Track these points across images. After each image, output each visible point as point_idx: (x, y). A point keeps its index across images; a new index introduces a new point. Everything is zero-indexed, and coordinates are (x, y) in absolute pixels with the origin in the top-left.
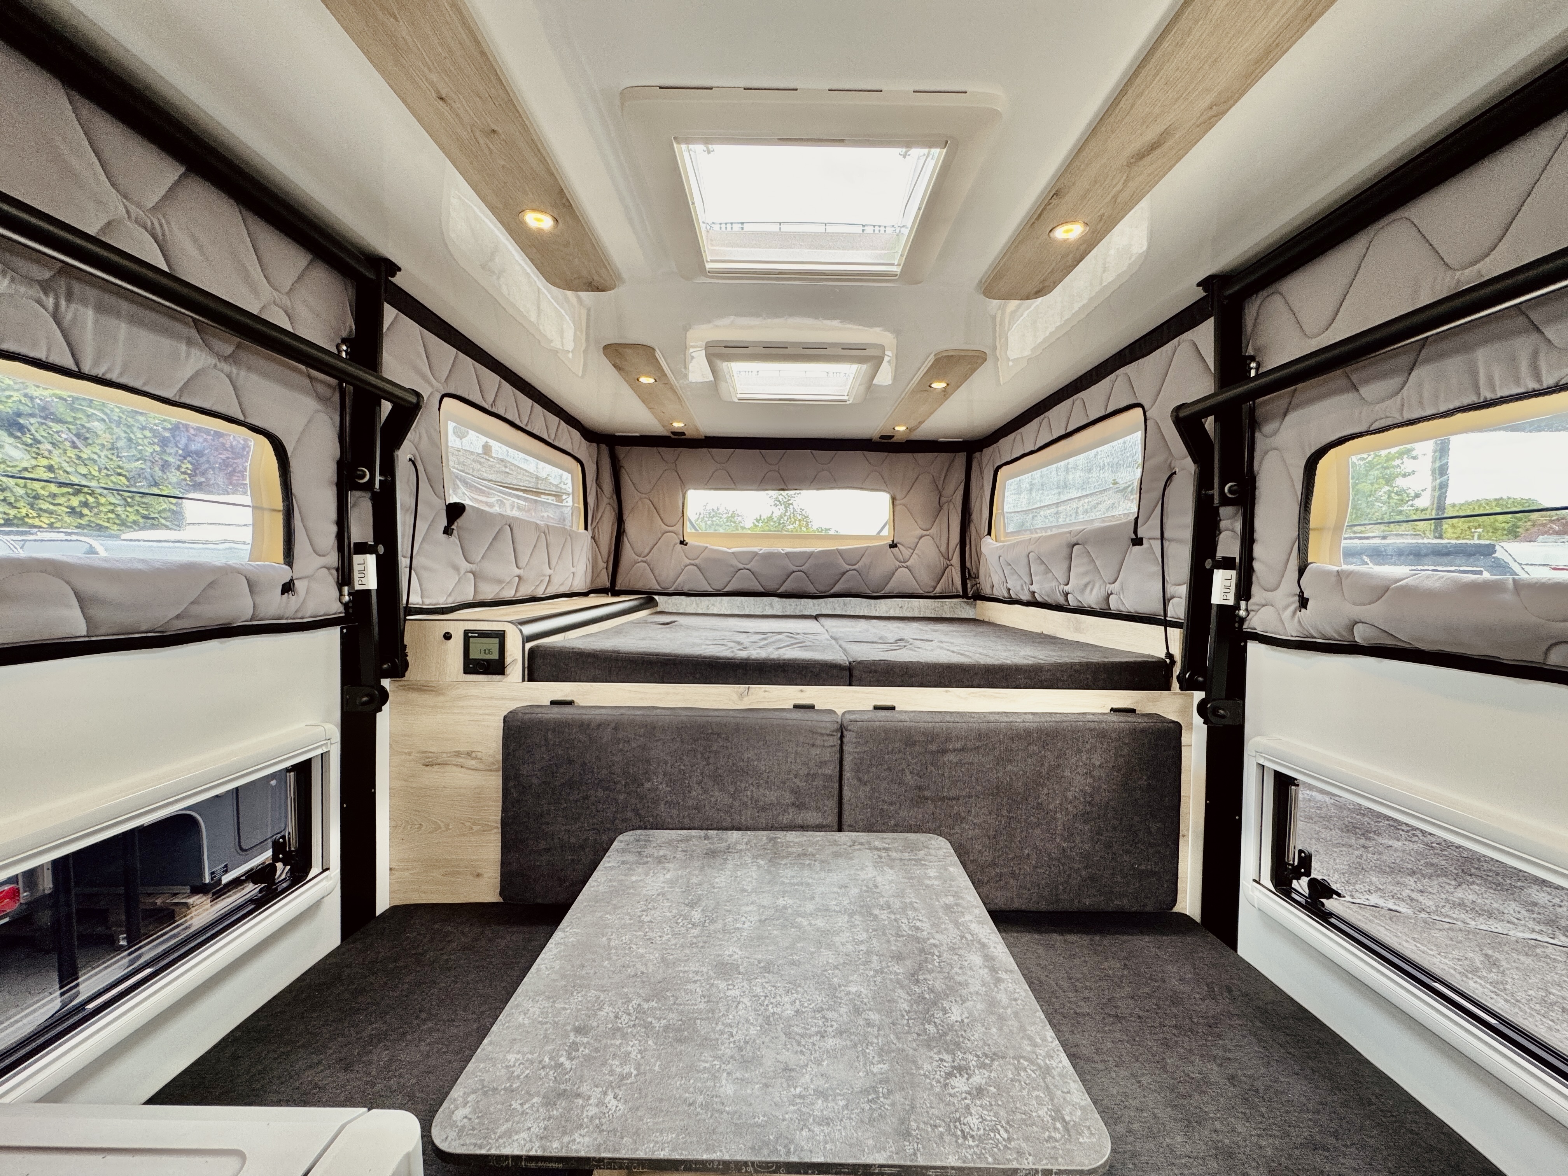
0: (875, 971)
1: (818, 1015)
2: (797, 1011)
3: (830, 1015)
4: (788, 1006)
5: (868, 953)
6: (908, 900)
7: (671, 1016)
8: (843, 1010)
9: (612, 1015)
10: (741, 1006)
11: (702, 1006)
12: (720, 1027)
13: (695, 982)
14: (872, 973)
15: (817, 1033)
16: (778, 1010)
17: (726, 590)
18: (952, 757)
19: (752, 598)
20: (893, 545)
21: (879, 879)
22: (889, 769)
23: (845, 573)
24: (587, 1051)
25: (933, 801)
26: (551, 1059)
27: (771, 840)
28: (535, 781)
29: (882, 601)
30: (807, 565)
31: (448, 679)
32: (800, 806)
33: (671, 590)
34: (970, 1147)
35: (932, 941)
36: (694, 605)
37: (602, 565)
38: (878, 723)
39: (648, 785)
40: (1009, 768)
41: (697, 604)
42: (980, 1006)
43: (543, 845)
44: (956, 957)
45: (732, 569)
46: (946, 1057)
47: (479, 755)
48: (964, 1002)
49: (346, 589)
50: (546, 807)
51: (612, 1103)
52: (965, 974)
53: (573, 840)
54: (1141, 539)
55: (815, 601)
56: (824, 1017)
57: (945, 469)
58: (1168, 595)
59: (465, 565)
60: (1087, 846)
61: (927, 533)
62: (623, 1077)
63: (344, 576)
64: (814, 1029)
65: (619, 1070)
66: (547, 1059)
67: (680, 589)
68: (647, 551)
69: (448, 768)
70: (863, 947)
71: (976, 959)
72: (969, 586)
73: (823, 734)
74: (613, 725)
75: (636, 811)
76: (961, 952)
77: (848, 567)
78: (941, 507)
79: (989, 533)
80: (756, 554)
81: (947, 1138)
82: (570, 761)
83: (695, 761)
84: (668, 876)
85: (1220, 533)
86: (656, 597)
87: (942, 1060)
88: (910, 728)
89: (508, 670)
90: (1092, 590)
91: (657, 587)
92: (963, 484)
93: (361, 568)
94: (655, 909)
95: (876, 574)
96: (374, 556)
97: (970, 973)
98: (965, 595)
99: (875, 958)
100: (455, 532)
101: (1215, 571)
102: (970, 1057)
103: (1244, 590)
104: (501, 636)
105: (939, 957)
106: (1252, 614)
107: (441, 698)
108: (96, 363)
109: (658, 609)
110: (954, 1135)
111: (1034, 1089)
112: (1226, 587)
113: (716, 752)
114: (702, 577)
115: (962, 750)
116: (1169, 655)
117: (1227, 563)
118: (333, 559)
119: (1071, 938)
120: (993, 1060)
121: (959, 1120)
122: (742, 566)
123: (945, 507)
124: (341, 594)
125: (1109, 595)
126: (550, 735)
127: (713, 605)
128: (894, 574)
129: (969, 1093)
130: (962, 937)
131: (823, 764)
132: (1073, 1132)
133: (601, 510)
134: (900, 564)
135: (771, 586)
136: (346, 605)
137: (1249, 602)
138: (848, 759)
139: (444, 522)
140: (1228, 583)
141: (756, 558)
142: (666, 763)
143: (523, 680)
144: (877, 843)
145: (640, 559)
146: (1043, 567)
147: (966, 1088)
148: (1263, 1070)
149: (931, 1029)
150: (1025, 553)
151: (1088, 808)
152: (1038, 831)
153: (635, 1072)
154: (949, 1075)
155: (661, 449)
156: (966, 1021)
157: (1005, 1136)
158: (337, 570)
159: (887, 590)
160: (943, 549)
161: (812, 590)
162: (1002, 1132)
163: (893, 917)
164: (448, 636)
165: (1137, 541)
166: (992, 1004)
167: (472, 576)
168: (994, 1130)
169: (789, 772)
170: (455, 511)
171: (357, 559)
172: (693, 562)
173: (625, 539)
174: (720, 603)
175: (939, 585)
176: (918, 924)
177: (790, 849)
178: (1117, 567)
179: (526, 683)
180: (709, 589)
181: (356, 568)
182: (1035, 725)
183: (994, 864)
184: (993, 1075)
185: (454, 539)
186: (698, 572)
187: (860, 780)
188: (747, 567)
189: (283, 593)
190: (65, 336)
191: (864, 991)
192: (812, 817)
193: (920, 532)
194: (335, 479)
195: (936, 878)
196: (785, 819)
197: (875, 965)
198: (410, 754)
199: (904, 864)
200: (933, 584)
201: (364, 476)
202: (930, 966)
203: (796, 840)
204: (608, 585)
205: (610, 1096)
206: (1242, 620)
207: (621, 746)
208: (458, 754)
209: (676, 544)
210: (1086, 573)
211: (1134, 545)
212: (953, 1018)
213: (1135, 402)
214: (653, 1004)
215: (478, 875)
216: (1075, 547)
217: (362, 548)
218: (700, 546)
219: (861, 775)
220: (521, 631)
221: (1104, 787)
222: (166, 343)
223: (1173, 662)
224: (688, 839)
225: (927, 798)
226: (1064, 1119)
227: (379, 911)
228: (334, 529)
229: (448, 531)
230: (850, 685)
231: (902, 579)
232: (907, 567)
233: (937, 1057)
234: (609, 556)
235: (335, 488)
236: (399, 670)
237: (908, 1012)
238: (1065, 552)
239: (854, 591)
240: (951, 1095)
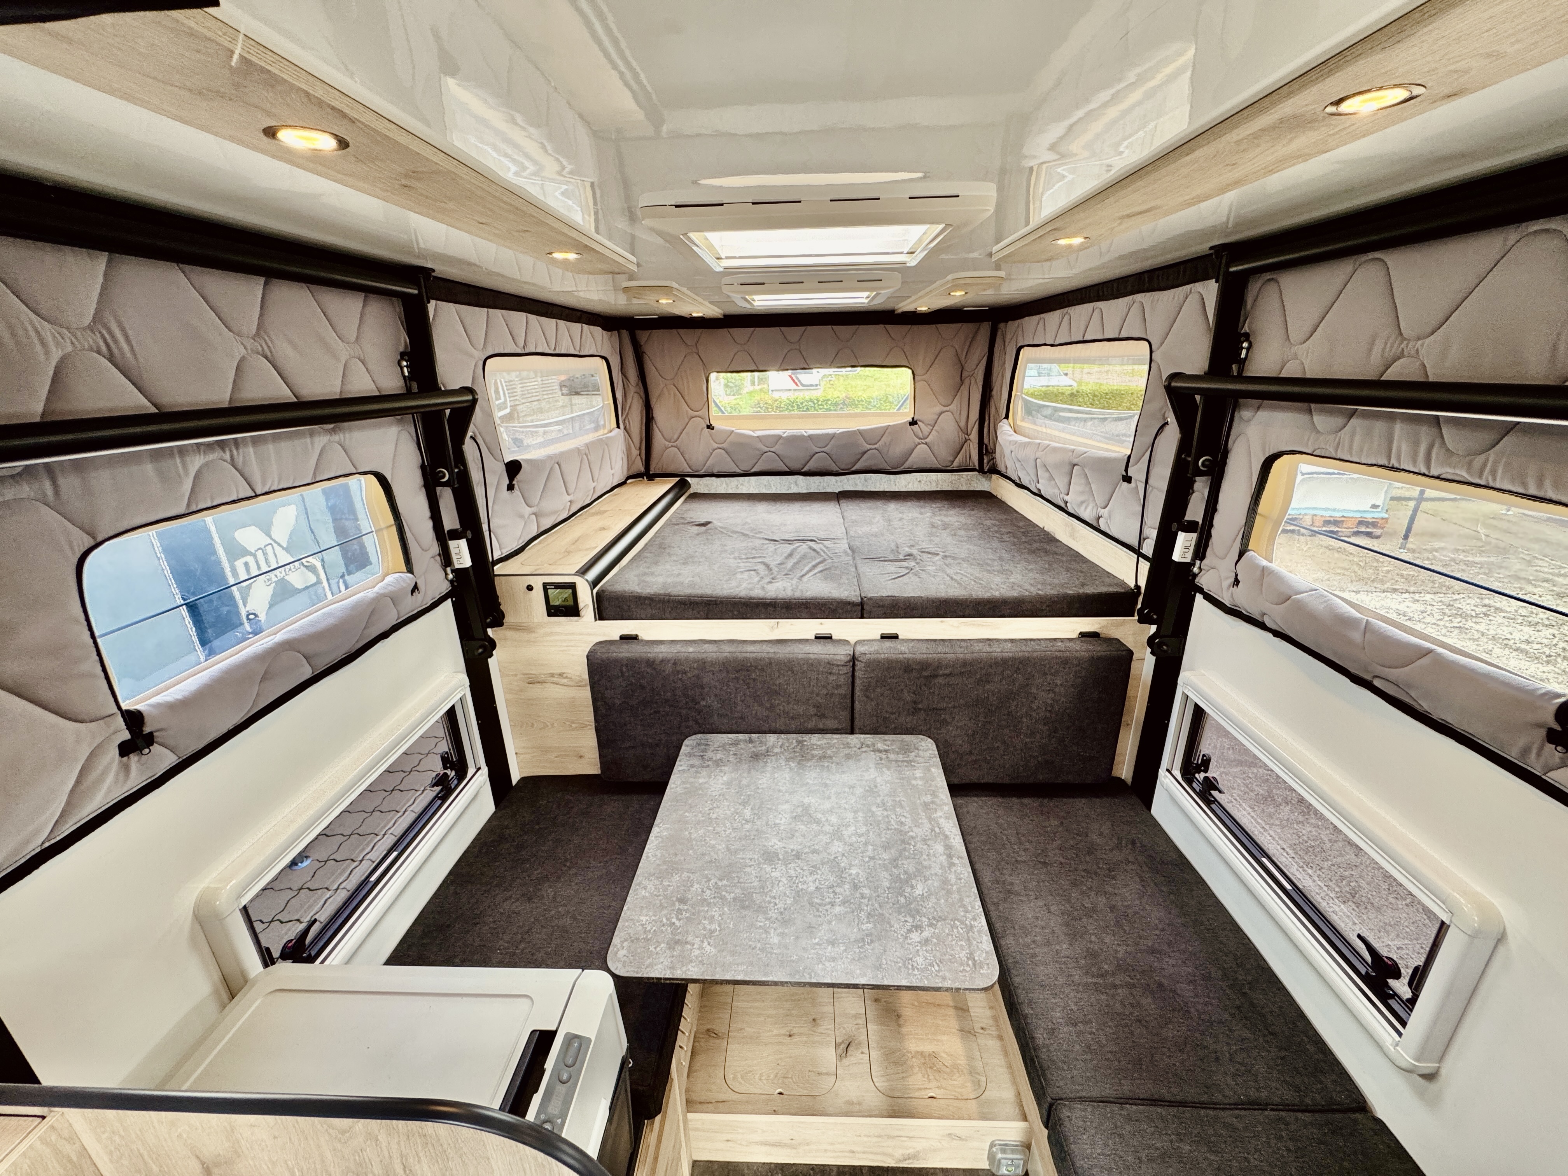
0: (870, 857)
1: (830, 890)
2: (817, 888)
3: (838, 890)
4: (811, 884)
5: (866, 844)
6: (898, 799)
7: (737, 891)
8: (847, 886)
9: (700, 890)
10: (781, 884)
11: (756, 884)
12: (768, 899)
13: (750, 866)
14: (867, 859)
15: (830, 903)
16: (805, 887)
17: (753, 470)
18: (941, 680)
19: (778, 477)
20: (913, 423)
21: (879, 780)
22: (891, 689)
23: (865, 452)
24: (688, 915)
25: (925, 711)
26: (667, 919)
27: (800, 742)
28: (617, 702)
29: (901, 476)
30: (829, 446)
31: (536, 621)
32: (823, 716)
33: (702, 472)
34: (915, 975)
35: (911, 834)
36: (724, 485)
37: (635, 452)
38: (882, 656)
39: (703, 703)
40: (987, 687)
41: (727, 484)
42: (936, 884)
43: (627, 744)
44: (925, 847)
45: (758, 452)
46: (910, 920)
47: (569, 676)
48: (926, 881)
49: (449, 570)
50: (627, 719)
51: (708, 948)
52: (929, 859)
53: (650, 741)
54: (1131, 478)
55: (838, 478)
56: (834, 892)
57: (968, 344)
58: (1144, 535)
59: (527, 511)
60: (1044, 741)
61: (945, 409)
62: (712, 932)
63: (446, 558)
64: (828, 900)
65: (708, 927)
66: (664, 920)
67: (710, 471)
68: (675, 437)
69: (547, 685)
70: (863, 839)
71: (939, 848)
72: (985, 461)
73: (838, 666)
74: (672, 662)
75: (697, 722)
76: (929, 842)
77: (869, 447)
78: (962, 382)
79: (1007, 417)
80: (779, 437)
81: (903, 970)
82: (643, 687)
83: (738, 686)
84: (725, 778)
85: (1193, 492)
86: (688, 479)
87: (906, 921)
88: (908, 659)
89: (582, 613)
90: (1086, 508)
91: (688, 470)
92: (985, 358)
93: (457, 551)
94: (718, 807)
95: (896, 451)
96: (464, 540)
97: (933, 859)
98: (981, 470)
99: (870, 848)
100: (516, 486)
101: (1180, 532)
102: (924, 919)
103: (1200, 552)
104: (572, 587)
105: (914, 846)
106: (1203, 572)
107: (533, 635)
108: (264, 484)
109: (691, 491)
110: (908, 968)
111: (960, 940)
112: (1186, 548)
113: (754, 680)
114: (729, 459)
115: (950, 674)
116: (1138, 587)
117: (1190, 527)
118: (435, 548)
119: (1026, 801)
120: (938, 921)
121: (911, 959)
122: (767, 449)
123: (967, 382)
124: (446, 574)
125: (1099, 518)
126: (624, 669)
127: (742, 484)
128: (913, 450)
129: (920, 942)
130: (932, 830)
131: (838, 687)
132: (977, 967)
133: (629, 401)
134: (919, 441)
135: (795, 466)
136: (451, 582)
137: (1203, 562)
138: (858, 682)
139: (507, 482)
140: (1188, 544)
141: (781, 441)
142: (716, 687)
143: (596, 620)
144: (880, 746)
145: (670, 444)
146: (1047, 475)
147: (919, 940)
148: (1137, 902)
149: (902, 900)
150: (1033, 458)
151: (1048, 715)
152: (1007, 731)
153: (718, 929)
154: (909, 931)
155: (681, 331)
156: (925, 894)
157: (937, 968)
158: (439, 555)
159: (907, 465)
160: (963, 424)
161: (835, 468)
162: (936, 966)
163: (885, 813)
164: (530, 588)
165: (1127, 479)
166: (946, 882)
167: (534, 516)
168: (931, 965)
169: (812, 692)
170: (513, 468)
171: (452, 544)
172: (720, 446)
173: (655, 426)
174: (748, 482)
175: (957, 460)
176: (903, 819)
177: (813, 752)
178: (1107, 497)
179: (598, 622)
180: (738, 471)
181: (453, 551)
182: (1011, 655)
183: (971, 753)
184: (937, 931)
185: (516, 491)
186: (726, 456)
187: (867, 697)
188: (772, 450)
189: (412, 594)
190: (242, 475)
191: (861, 874)
192: (831, 723)
193: (939, 408)
194: (422, 483)
195: (920, 778)
196: (810, 725)
197: (870, 853)
198: (516, 675)
199: (899, 766)
200: (951, 459)
201: (444, 476)
202: (907, 854)
203: (818, 743)
204: (642, 469)
205: (706, 944)
206: (1195, 576)
207: (680, 676)
208: (552, 675)
209: (702, 429)
210: (1082, 493)
211: (1124, 481)
212: (917, 892)
213: (1145, 337)
214: (725, 882)
215: (581, 757)
216: (1076, 467)
217: (455, 535)
218: (727, 431)
219: (868, 694)
220: (587, 581)
221: (1063, 699)
222: (298, 443)
223: (1139, 593)
224: (736, 743)
225: (920, 709)
226: (974, 959)
227: (514, 782)
228: (430, 524)
229: (511, 487)
230: (862, 617)
231: (921, 455)
232: (926, 444)
233: (903, 919)
234: (641, 443)
235: (423, 490)
236: (498, 620)
237: (888, 888)
238: (1067, 468)
239: (874, 468)
240: (908, 944)
